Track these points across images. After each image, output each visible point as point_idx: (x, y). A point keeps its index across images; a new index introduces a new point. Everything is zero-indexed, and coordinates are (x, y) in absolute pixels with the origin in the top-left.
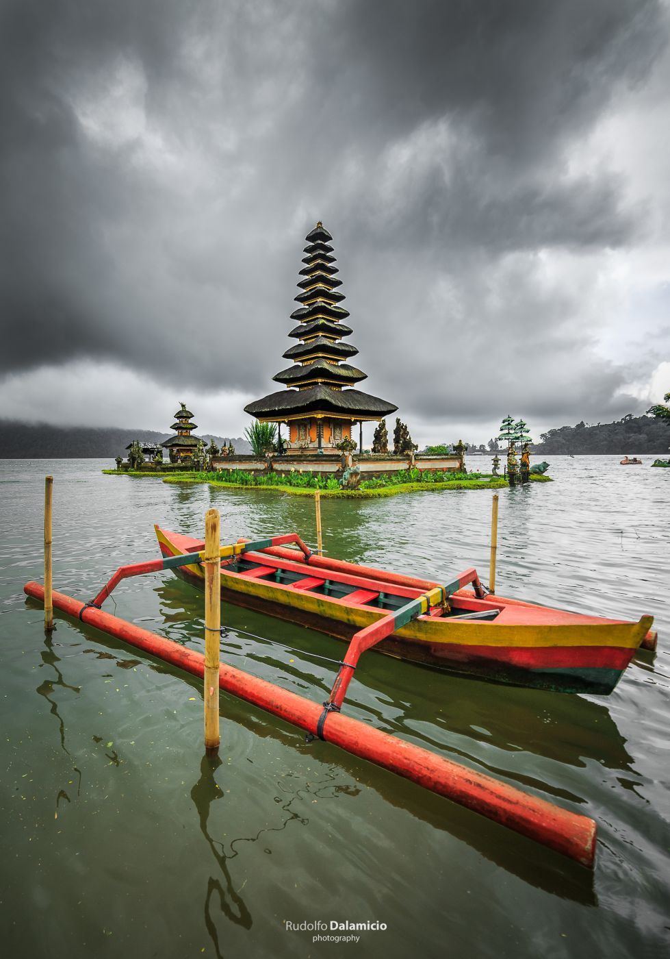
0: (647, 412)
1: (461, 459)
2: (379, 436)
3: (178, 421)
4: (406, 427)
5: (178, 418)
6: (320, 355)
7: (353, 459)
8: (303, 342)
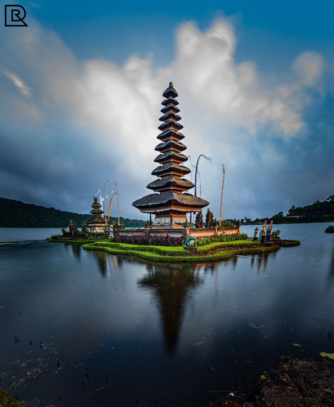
0: (327, 200)
1: (238, 229)
2: (199, 218)
3: (93, 209)
4: (212, 213)
5: (94, 207)
6: (172, 173)
7: (189, 231)
8: (162, 165)
